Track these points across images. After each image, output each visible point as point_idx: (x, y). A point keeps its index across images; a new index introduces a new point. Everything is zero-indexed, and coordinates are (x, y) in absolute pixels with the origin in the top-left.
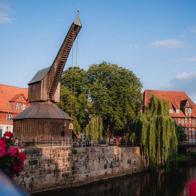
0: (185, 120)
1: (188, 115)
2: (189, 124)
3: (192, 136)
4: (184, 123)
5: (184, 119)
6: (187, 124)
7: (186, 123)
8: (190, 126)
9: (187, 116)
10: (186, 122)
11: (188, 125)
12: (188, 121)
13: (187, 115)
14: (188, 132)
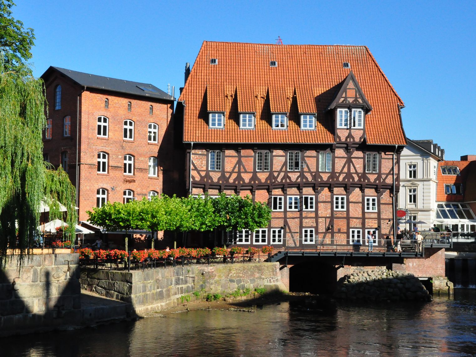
0: (334, 158)
1: (350, 136)
2: (353, 170)
3: (363, 218)
4: (329, 169)
5: (333, 150)
6: (346, 170)
7: (338, 168)
8: (356, 179)
9: (343, 140)
10: (340, 164)
11: (349, 175)
12: (349, 161)
13: (343, 135)
14: (348, 202)
